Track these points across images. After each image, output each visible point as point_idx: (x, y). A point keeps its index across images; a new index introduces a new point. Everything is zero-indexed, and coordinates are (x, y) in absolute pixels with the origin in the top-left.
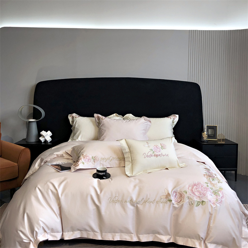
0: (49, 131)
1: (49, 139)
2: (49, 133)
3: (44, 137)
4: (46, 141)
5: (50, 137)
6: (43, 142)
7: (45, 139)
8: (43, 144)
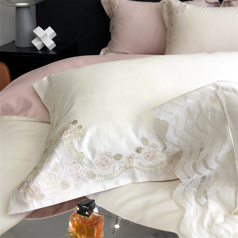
0: (50, 27)
1: (50, 44)
2: (50, 32)
3: (40, 39)
4: (45, 48)
5: (53, 39)
6: (39, 48)
7: (43, 44)
8: (40, 52)
